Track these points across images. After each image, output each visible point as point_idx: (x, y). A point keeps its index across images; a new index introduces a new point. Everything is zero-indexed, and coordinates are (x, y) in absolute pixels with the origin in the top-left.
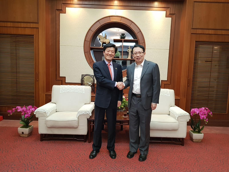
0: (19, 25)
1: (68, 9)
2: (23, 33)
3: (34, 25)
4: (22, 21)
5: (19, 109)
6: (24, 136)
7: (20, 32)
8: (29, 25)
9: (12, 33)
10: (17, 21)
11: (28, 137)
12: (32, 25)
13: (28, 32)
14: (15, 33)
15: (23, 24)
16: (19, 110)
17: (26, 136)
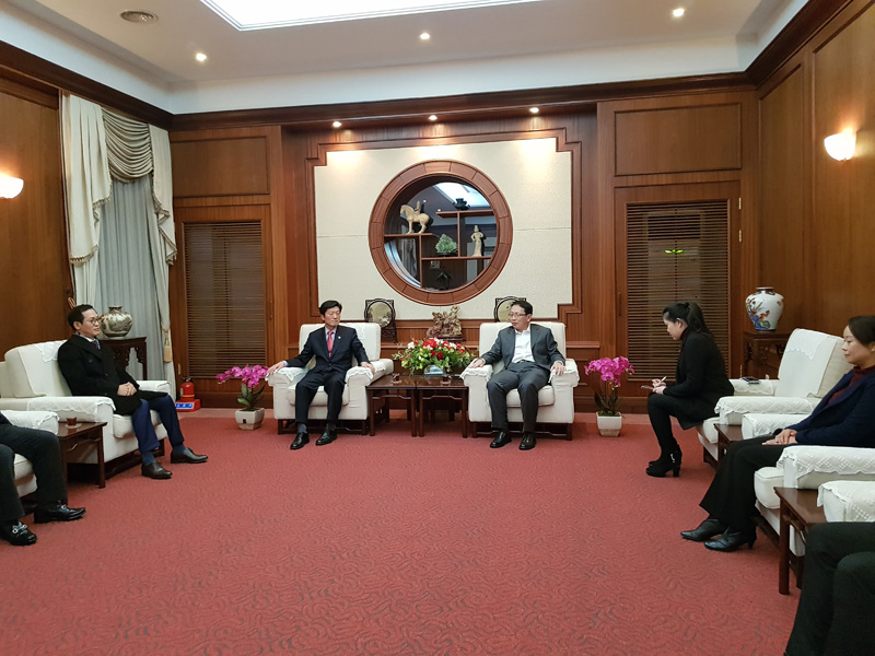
0: (230, 201)
1: (331, 156)
2: (238, 217)
3: (262, 199)
4: (236, 192)
5: (238, 372)
6: (247, 427)
7: (234, 215)
8: (250, 200)
9: (217, 219)
10: (225, 192)
11: (255, 429)
12: (256, 200)
13: (248, 214)
14: (221, 219)
15: (237, 198)
16: (237, 375)
17: (252, 428)
